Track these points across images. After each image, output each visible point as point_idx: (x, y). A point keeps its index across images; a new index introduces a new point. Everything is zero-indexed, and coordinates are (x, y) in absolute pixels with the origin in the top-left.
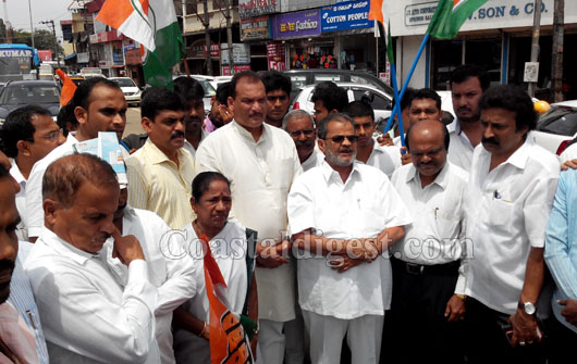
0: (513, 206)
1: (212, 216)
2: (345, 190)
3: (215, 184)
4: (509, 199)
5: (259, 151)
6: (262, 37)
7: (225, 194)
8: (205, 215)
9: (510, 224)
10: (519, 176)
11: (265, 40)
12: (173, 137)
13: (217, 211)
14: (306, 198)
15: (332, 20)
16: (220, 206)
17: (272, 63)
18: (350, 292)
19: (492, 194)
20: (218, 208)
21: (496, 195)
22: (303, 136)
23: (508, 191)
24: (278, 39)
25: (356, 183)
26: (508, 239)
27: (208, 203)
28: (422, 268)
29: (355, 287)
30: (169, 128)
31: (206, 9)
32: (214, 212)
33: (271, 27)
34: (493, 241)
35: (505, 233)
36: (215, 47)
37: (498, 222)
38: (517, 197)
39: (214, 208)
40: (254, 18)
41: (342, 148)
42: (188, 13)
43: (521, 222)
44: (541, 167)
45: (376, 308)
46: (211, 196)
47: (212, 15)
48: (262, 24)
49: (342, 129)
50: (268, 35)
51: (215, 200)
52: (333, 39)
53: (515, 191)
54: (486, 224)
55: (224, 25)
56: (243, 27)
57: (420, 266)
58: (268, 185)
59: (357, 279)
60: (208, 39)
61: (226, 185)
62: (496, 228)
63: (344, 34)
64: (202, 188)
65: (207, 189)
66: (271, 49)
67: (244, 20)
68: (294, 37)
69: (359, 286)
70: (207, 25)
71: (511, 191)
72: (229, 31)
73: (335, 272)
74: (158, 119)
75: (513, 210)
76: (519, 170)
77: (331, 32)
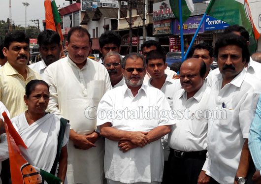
0: (233, 112)
1: (36, 106)
2: (134, 101)
3: (39, 87)
4: (231, 108)
5: (81, 74)
6: (166, 33)
7: (45, 93)
8: (32, 105)
9: (231, 124)
10: (237, 92)
11: (168, 35)
12: (18, 58)
13: (40, 103)
14: (109, 104)
15: (212, 22)
16: (42, 100)
17: (172, 50)
18: (129, 165)
19: (221, 105)
20: (40, 101)
21: (223, 105)
22: (112, 66)
23: (230, 103)
24: (177, 35)
25: (143, 97)
26: (230, 134)
27: (34, 98)
28: (182, 153)
29: (133, 163)
30: (16, 52)
31: (131, 15)
32: (38, 103)
33: (172, 27)
34: (221, 136)
35: (228, 130)
36: (136, 38)
37: (224, 123)
38: (236, 106)
39: (38, 102)
40: (162, 21)
41: (132, 76)
42: (121, 17)
43: (237, 122)
44: (250, 86)
45: (146, 177)
46: (36, 94)
47: (135, 18)
48: (167, 25)
49: (133, 64)
50: (170, 32)
51: (39, 96)
52: (212, 35)
53: (235, 103)
54: (217, 125)
55: (142, 25)
56: (155, 26)
57: (181, 152)
58: (85, 96)
59: (135, 158)
60: (130, 33)
61: (46, 87)
62: (223, 128)
63: (219, 32)
64: (31, 89)
65: (34, 89)
66: (172, 41)
67: (156, 22)
68: (187, 34)
69: (136, 162)
70: (131, 25)
71: (233, 102)
72: (144, 28)
73: (121, 152)
74: (10, 47)
75: (233, 114)
76: (238, 89)
77: (210, 31)
